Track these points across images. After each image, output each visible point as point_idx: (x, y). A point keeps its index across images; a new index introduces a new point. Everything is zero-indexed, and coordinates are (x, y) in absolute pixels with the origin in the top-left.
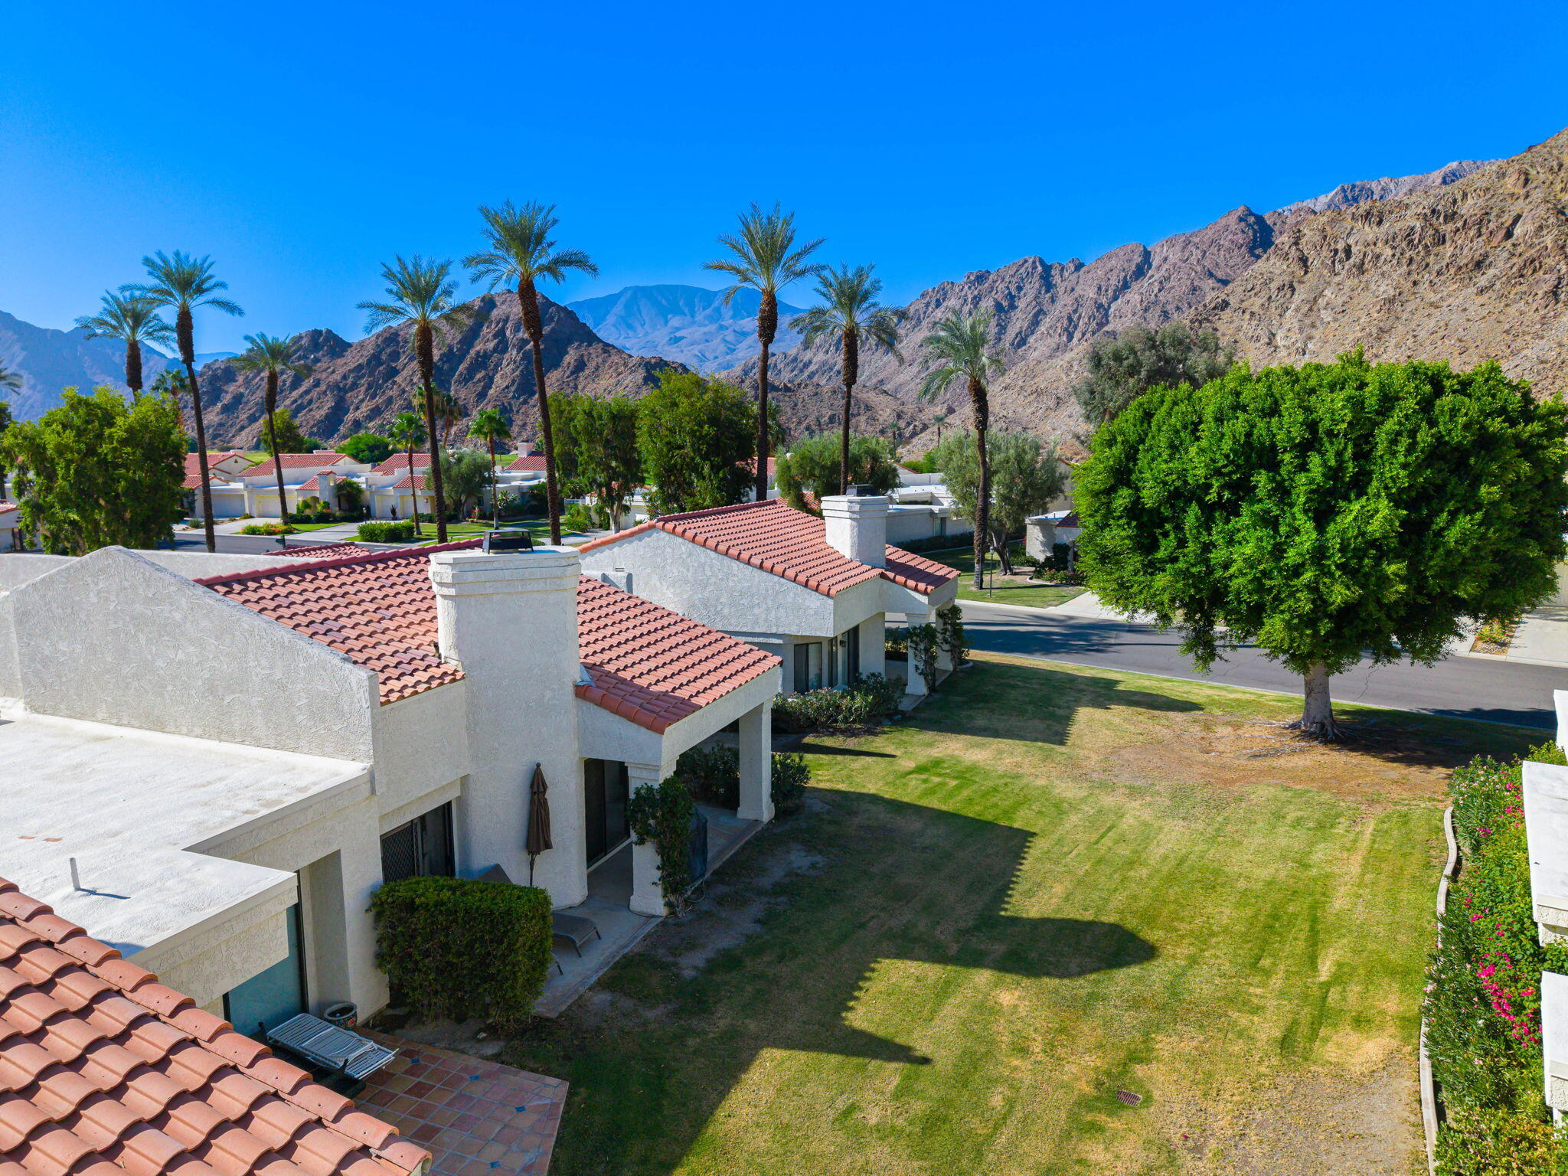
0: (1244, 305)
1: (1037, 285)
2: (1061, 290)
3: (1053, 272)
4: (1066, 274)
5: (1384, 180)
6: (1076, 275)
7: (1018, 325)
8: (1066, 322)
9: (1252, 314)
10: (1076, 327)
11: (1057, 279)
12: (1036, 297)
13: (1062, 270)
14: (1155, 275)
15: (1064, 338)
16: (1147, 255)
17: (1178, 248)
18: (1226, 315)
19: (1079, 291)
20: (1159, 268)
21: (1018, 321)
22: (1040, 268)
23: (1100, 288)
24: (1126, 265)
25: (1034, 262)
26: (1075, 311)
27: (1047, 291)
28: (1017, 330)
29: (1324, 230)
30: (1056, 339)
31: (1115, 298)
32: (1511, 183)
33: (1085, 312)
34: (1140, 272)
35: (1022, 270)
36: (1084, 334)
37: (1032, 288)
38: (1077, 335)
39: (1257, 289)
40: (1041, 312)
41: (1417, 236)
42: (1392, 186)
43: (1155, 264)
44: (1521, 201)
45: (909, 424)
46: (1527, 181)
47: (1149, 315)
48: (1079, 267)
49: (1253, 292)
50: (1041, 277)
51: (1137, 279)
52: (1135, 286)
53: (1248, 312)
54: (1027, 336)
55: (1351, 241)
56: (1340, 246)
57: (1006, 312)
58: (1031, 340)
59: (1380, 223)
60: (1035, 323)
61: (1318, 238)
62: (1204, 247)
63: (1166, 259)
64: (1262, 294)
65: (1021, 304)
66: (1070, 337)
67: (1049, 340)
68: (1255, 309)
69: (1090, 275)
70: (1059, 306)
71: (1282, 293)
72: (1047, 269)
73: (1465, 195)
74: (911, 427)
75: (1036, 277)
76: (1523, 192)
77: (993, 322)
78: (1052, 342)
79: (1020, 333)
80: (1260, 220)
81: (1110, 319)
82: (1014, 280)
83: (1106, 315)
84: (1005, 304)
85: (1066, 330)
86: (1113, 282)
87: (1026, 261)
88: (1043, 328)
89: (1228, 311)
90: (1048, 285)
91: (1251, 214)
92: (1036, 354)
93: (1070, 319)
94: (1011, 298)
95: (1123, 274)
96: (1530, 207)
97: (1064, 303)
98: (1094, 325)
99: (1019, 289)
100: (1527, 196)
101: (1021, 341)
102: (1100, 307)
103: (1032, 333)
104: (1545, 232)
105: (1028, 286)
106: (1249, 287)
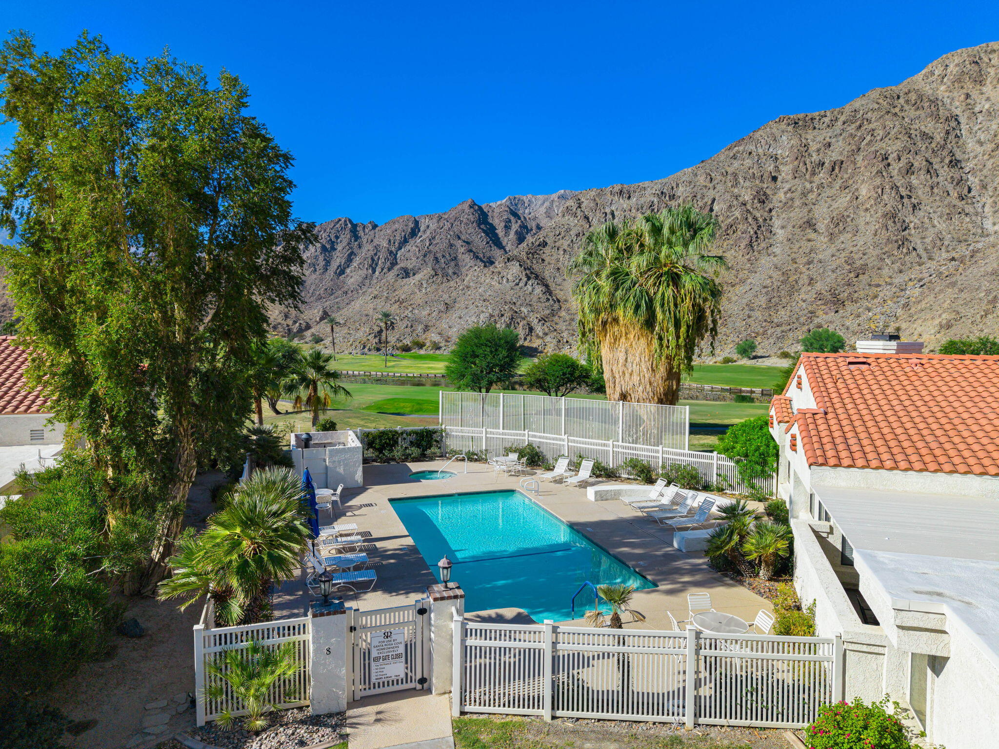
0: (557, 244)
1: (348, 236)
2: (365, 241)
3: (358, 229)
4: (367, 231)
5: (530, 196)
6: (373, 232)
7: (338, 260)
8: (370, 261)
9: (565, 251)
10: (377, 265)
11: (361, 233)
12: (349, 244)
13: (364, 228)
14: (424, 236)
15: (370, 271)
16: (416, 223)
17: (435, 220)
18: (547, 250)
19: (376, 242)
20: (425, 231)
21: (338, 259)
22: (349, 225)
23: (390, 241)
24: (405, 228)
25: (345, 221)
26: (376, 254)
27: (356, 241)
28: (338, 264)
29: (595, 200)
30: (365, 271)
31: (400, 248)
32: (702, 180)
33: (382, 255)
34: (414, 232)
35: (338, 226)
36: (382, 270)
37: (345, 238)
38: (378, 270)
39: (563, 234)
40: (352, 253)
41: (656, 206)
42: (533, 200)
43: (422, 229)
44: (711, 190)
45: (295, 322)
46: (711, 179)
47: (427, 259)
48: (375, 227)
49: (560, 237)
50: (351, 231)
51: (412, 237)
52: (412, 241)
53: (561, 250)
54: (345, 268)
55: (613, 208)
56: (608, 210)
57: (329, 252)
58: (348, 271)
59: (629, 197)
60: (349, 260)
61: (592, 205)
62: (452, 221)
63: (428, 226)
64: (567, 238)
65: (339, 247)
66: (374, 271)
67: (360, 272)
68: (566, 247)
69: (382, 233)
70: (364, 250)
71: (579, 238)
72: (354, 226)
73: (677, 185)
74: (297, 324)
75: (347, 231)
76: (711, 185)
77: (321, 258)
78: (363, 273)
79: (340, 266)
80: (480, 208)
81: (398, 261)
82: (333, 231)
83: (395, 258)
84: (328, 246)
85: (371, 266)
86: (398, 238)
87: (340, 220)
88: (355, 264)
89: (547, 248)
90: (356, 237)
91: (475, 204)
92: (352, 280)
93: (373, 259)
94: (332, 243)
95: (403, 234)
96: (719, 194)
97: (367, 250)
98: (388, 263)
99: (337, 237)
100: (715, 188)
101: (341, 271)
102: (391, 252)
103: (348, 267)
104: (733, 209)
105: (342, 236)
106: (557, 233)
